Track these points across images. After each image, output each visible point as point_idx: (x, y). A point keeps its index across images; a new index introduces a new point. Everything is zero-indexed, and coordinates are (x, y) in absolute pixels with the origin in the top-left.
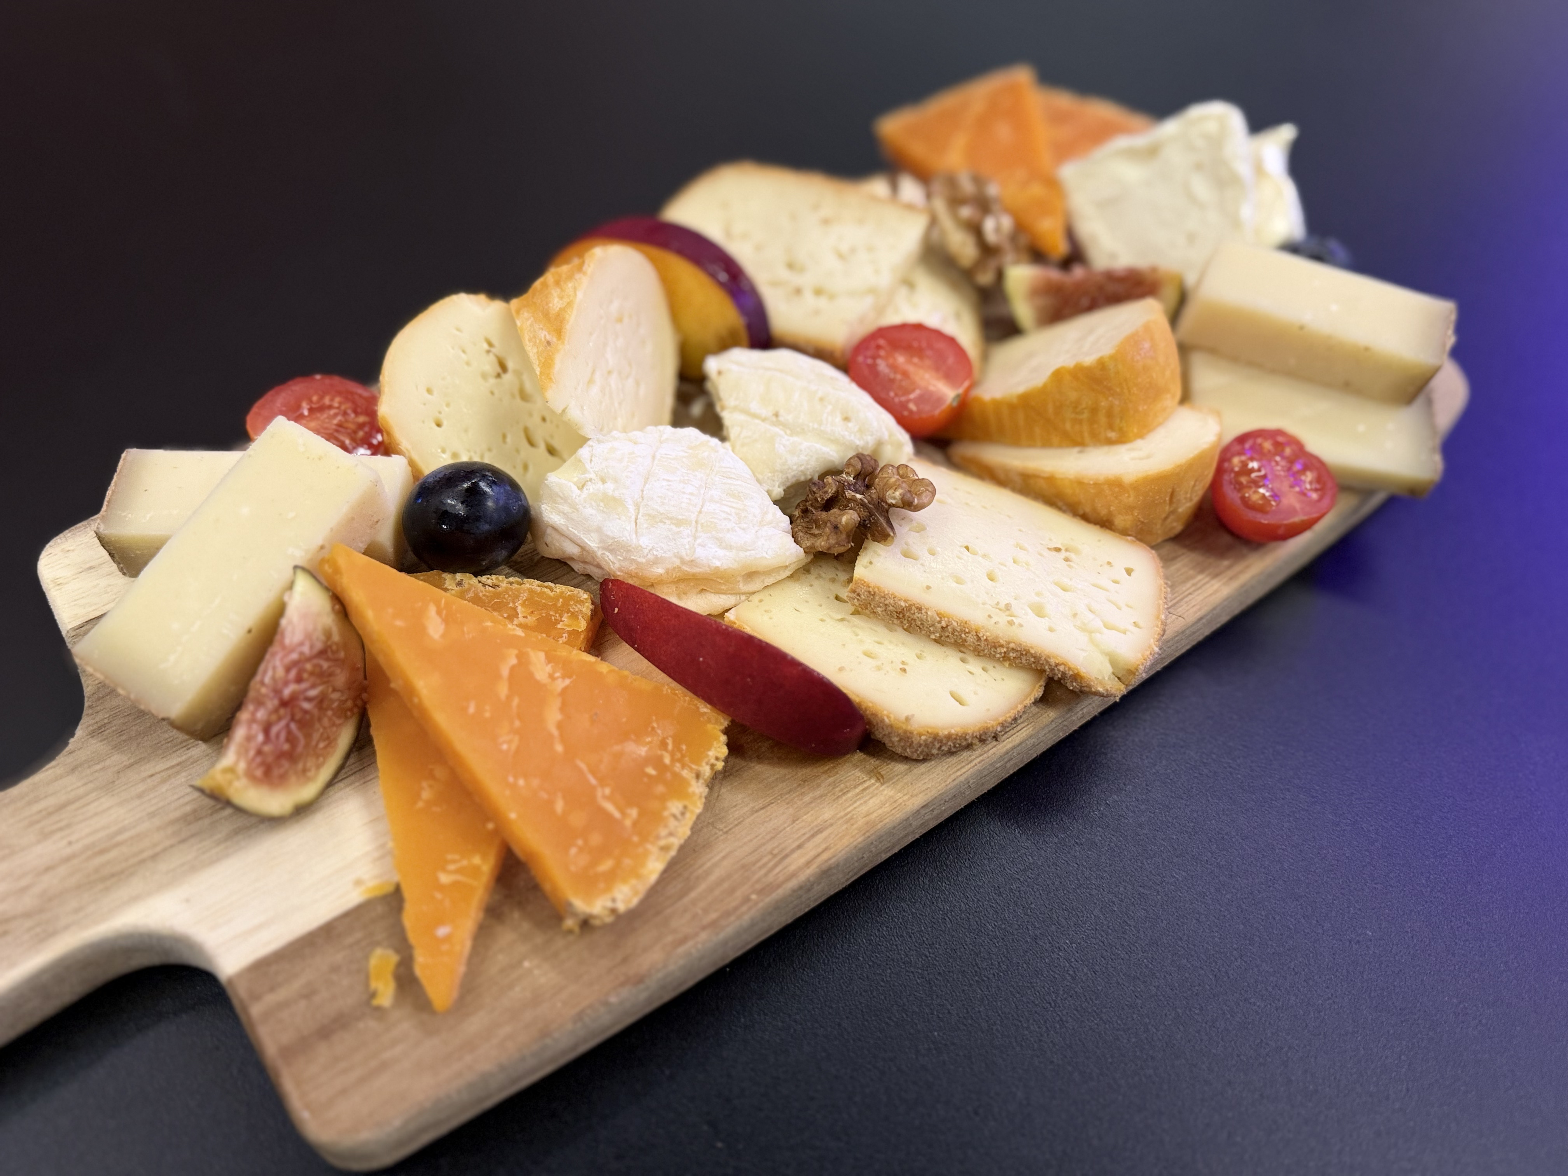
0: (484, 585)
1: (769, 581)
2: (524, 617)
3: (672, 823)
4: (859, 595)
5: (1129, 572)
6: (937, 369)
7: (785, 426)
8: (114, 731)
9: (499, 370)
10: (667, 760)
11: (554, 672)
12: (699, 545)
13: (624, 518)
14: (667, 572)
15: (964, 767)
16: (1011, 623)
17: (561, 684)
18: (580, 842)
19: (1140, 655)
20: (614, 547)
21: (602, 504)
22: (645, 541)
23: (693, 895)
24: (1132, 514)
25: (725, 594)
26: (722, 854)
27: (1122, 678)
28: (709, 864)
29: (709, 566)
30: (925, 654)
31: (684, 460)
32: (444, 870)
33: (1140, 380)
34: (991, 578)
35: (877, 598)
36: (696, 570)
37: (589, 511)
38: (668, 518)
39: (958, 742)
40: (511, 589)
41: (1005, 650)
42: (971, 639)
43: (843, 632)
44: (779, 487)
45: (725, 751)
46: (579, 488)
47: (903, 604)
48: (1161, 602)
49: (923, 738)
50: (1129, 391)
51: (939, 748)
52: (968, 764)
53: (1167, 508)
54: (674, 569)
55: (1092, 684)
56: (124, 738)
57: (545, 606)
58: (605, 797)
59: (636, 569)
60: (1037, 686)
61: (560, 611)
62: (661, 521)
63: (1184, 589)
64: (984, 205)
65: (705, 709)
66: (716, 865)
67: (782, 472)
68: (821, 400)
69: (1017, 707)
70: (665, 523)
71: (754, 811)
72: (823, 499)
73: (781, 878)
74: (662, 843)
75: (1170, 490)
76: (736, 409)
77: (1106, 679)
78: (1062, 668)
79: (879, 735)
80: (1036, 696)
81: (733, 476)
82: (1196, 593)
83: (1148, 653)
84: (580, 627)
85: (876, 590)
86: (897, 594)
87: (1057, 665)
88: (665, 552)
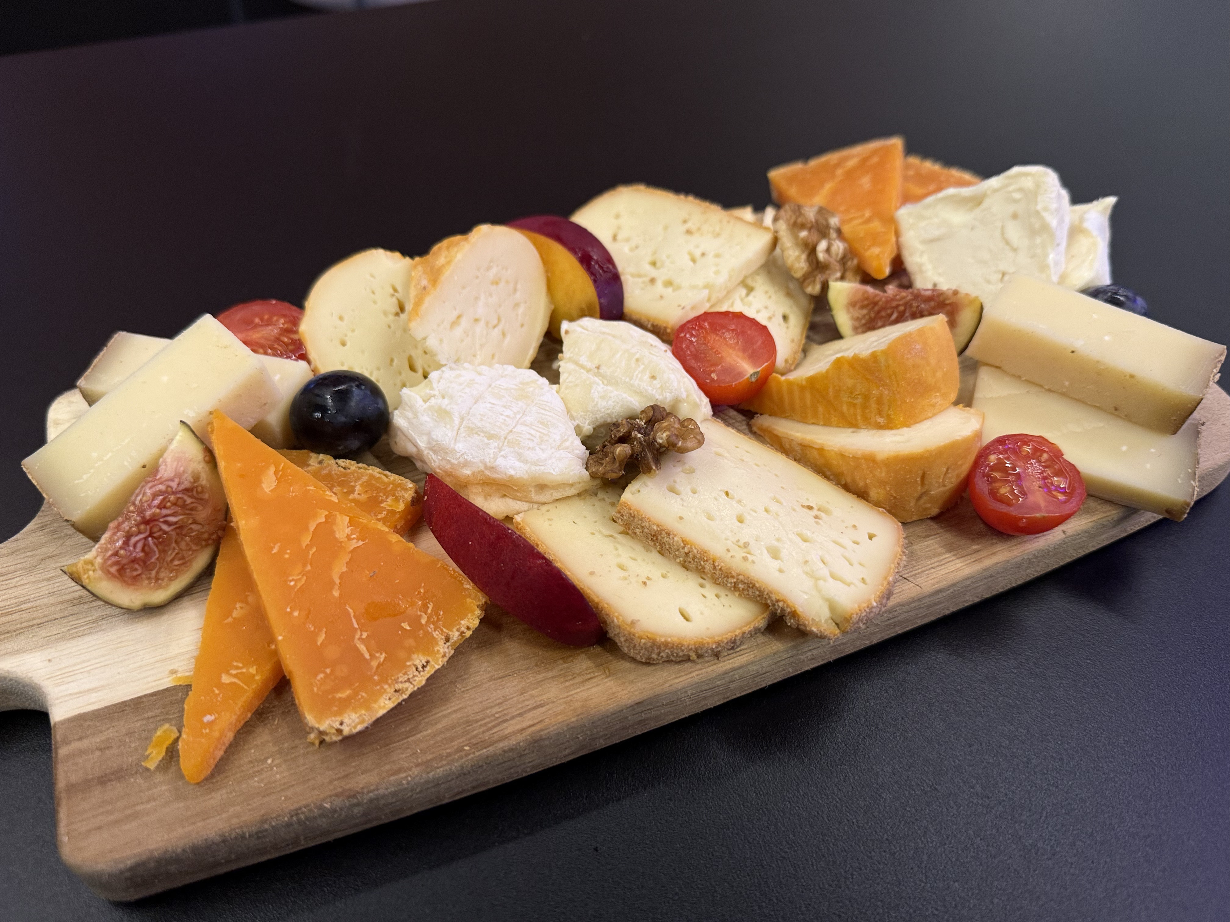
0: (339, 466)
1: (557, 495)
2: (359, 494)
3: (412, 672)
4: (622, 515)
5: (871, 537)
6: (744, 350)
7: (603, 376)
8: (51, 531)
9: (398, 310)
10: (423, 621)
11: (352, 534)
12: (502, 456)
13: (448, 426)
14: (473, 474)
15: (682, 676)
16: (745, 559)
17: (354, 544)
18: (328, 671)
19: (856, 606)
20: (437, 448)
21: (436, 415)
22: (460, 447)
23: (419, 736)
24: (885, 489)
25: (520, 500)
26: (454, 709)
27: (840, 625)
28: (440, 714)
29: (506, 474)
30: (669, 575)
31: (512, 391)
32: (227, 672)
33: (908, 375)
34: (741, 520)
35: (636, 519)
36: (495, 476)
37: (425, 418)
38: (484, 432)
39: (675, 651)
40: (357, 472)
41: (735, 580)
42: (708, 567)
43: (607, 546)
44: (589, 425)
45: (477, 622)
46: (424, 401)
47: (655, 527)
48: (893, 566)
49: (643, 641)
50: (898, 384)
51: (659, 654)
52: (686, 675)
53: (919, 488)
54: (479, 472)
55: (807, 623)
56: (55, 536)
57: (378, 489)
58: (360, 639)
59: (450, 468)
60: (760, 618)
61: (387, 494)
62: (477, 433)
63: (929, 562)
64: (822, 231)
65: (468, 585)
66: (445, 716)
67: (592, 413)
68: (637, 360)
69: (735, 631)
70: (479, 435)
71: (491, 679)
72: (615, 436)
73: (496, 737)
74: (398, 686)
75: (920, 472)
76: (570, 360)
77: (823, 621)
78: (781, 604)
79: (611, 635)
80: (757, 625)
81: (547, 408)
82: (938, 568)
83: (865, 605)
84: (398, 508)
85: (636, 513)
86: (652, 519)
87: (778, 601)
88: (473, 458)
